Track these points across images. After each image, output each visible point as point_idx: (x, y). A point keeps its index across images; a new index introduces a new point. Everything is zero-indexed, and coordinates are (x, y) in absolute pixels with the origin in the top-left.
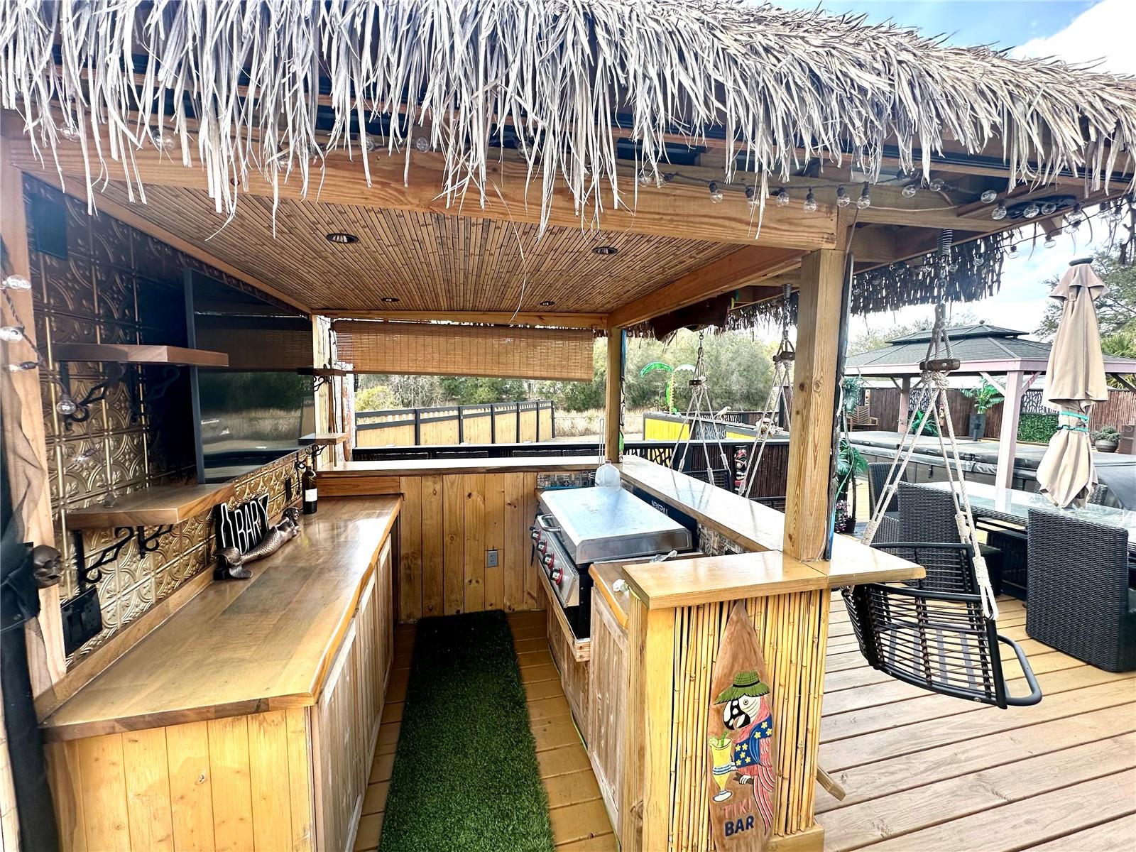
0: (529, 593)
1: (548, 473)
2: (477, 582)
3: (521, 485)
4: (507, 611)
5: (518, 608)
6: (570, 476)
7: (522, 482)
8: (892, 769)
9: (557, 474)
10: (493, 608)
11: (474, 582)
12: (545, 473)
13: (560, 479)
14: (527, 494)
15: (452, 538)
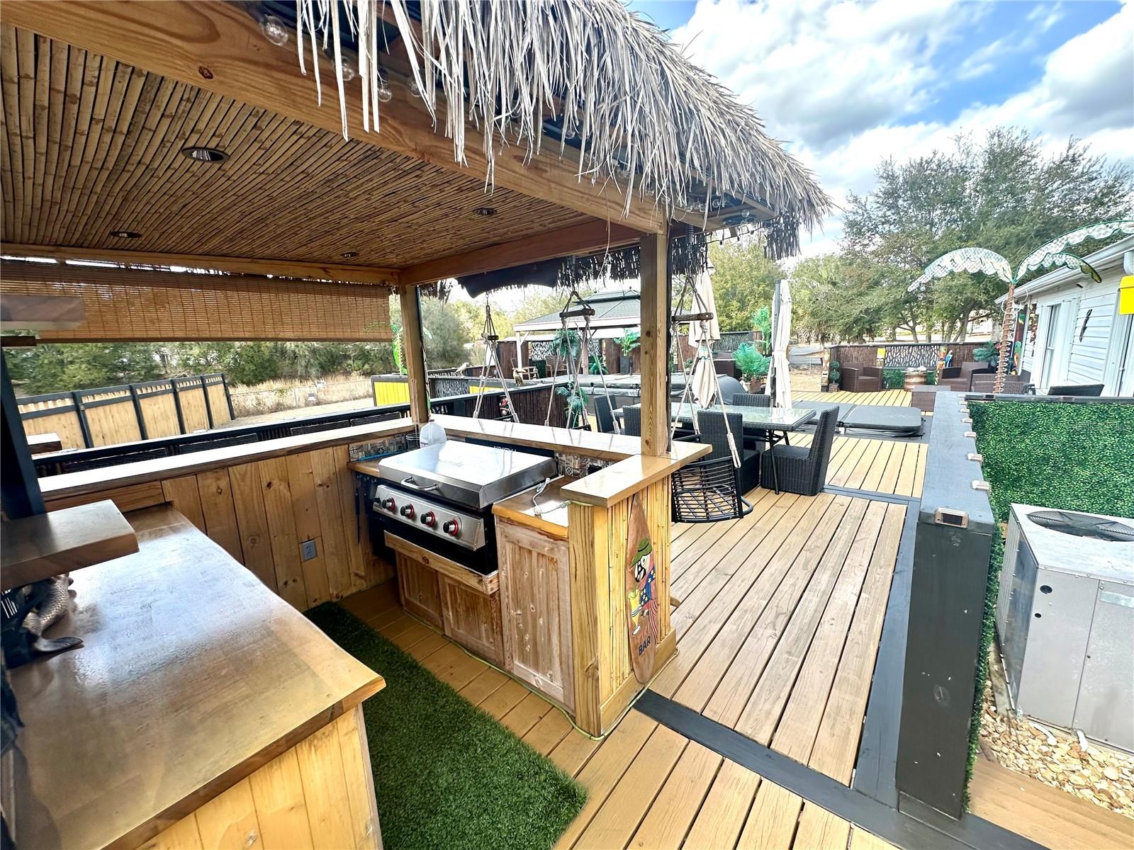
0: (356, 575)
1: (359, 444)
2: (294, 581)
3: (331, 462)
4: (335, 600)
5: (346, 594)
6: (384, 443)
7: (331, 458)
8: (680, 586)
9: (369, 442)
10: (318, 603)
11: (290, 582)
12: (356, 444)
13: (373, 447)
14: (340, 471)
15: (254, 541)
